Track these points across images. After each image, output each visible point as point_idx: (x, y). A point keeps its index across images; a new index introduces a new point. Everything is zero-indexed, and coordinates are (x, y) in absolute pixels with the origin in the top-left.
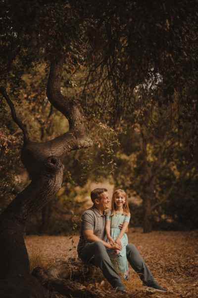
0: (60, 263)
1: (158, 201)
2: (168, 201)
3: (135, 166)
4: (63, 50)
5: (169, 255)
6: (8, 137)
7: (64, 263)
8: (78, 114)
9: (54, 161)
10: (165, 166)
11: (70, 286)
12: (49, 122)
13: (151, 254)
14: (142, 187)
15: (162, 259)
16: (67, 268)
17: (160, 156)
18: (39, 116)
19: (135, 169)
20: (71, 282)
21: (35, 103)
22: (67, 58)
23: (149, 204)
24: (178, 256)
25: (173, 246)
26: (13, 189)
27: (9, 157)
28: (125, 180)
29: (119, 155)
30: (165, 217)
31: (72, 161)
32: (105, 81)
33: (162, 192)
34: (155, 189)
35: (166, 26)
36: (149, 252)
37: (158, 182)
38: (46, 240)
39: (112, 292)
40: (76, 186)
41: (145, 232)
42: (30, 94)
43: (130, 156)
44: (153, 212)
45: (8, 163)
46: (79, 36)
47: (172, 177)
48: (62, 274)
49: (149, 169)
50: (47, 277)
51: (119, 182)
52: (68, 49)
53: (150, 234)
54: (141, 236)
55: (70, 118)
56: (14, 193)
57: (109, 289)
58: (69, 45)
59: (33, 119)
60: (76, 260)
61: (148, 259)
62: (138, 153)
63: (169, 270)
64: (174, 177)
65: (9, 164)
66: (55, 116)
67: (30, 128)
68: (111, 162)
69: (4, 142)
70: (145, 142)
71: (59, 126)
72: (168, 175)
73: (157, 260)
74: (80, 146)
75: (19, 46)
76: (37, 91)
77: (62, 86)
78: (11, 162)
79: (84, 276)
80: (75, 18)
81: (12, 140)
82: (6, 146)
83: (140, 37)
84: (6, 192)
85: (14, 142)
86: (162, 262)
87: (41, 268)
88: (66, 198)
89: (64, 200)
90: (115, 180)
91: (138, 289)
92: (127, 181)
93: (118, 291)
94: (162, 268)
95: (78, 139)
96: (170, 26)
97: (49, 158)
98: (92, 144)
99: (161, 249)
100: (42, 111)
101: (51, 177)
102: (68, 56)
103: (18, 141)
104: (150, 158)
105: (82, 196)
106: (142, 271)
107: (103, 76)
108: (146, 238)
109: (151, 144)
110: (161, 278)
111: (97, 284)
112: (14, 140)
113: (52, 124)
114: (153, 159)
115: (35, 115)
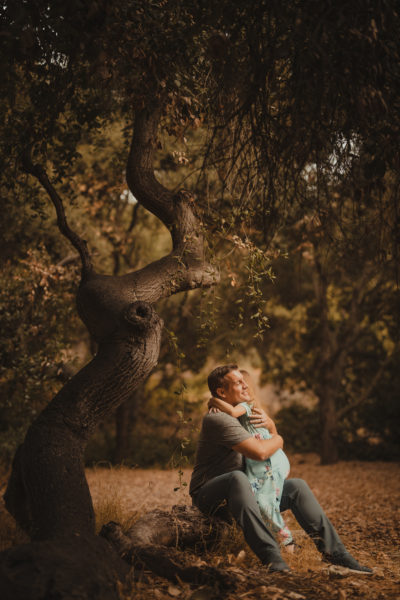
0: (155, 515)
1: (349, 400)
2: (371, 401)
3: (304, 330)
4: (161, 88)
5: (374, 507)
6: (48, 267)
7: (164, 514)
8: (189, 218)
9: (142, 312)
10: (366, 329)
11: (176, 559)
12: (130, 241)
13: (337, 506)
14: (317, 373)
15: (360, 514)
16: (170, 525)
17: (354, 310)
18: (109, 229)
19: (303, 336)
20: (177, 553)
21: (102, 203)
22: (169, 106)
23: (332, 406)
24: (393, 510)
25: (381, 491)
26: (60, 371)
27: (51, 308)
28: (283, 359)
29: (272, 307)
30: (365, 432)
31: (177, 320)
32: (247, 147)
33: (358, 383)
34: (344, 376)
35: (371, 34)
36: (332, 500)
37: (351, 362)
38: (125, 476)
39: (261, 572)
40: (183, 371)
41: (324, 462)
42: (93, 185)
43: (294, 310)
44: (340, 424)
45: (49, 319)
46: (192, 60)
47: (379, 351)
48: (160, 536)
49: (333, 337)
50: (129, 541)
51: (272, 362)
52: (171, 87)
53: (335, 467)
54: (317, 472)
55: (174, 227)
56: (60, 378)
57: (255, 567)
58: (173, 79)
59: (98, 234)
60: (188, 509)
61: (332, 513)
62: (309, 305)
63: (375, 535)
64: (384, 353)
65: (52, 323)
66: (141, 229)
67: (92, 252)
68: (257, 315)
69: (42, 277)
70: (324, 281)
71: (150, 249)
72: (371, 348)
73: (350, 516)
74: (193, 283)
75: (70, 85)
76: (105, 178)
77: (156, 169)
78: (54, 318)
79: (205, 542)
80: (184, 24)
81: (57, 274)
82: (45, 285)
83: (318, 56)
84: (45, 377)
85: (61, 278)
86: (360, 520)
87: (118, 524)
88: (164, 393)
89: (161, 398)
90: (264, 358)
91: (313, 568)
92: (288, 360)
93: (272, 570)
94: (360, 531)
95: (191, 269)
96: (378, 34)
97: (132, 305)
98: (218, 279)
99: (357, 497)
100: (116, 219)
101: (138, 344)
102: (170, 101)
103: (68, 277)
104: (335, 315)
105: (197, 389)
106: (322, 532)
107: (242, 136)
108: (326, 474)
109: (336, 284)
110: (360, 549)
111: (230, 556)
112: (60, 275)
113: (136, 246)
114: (342, 316)
115: (101, 226)
